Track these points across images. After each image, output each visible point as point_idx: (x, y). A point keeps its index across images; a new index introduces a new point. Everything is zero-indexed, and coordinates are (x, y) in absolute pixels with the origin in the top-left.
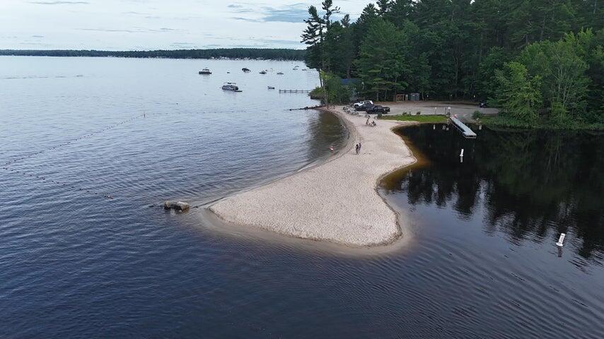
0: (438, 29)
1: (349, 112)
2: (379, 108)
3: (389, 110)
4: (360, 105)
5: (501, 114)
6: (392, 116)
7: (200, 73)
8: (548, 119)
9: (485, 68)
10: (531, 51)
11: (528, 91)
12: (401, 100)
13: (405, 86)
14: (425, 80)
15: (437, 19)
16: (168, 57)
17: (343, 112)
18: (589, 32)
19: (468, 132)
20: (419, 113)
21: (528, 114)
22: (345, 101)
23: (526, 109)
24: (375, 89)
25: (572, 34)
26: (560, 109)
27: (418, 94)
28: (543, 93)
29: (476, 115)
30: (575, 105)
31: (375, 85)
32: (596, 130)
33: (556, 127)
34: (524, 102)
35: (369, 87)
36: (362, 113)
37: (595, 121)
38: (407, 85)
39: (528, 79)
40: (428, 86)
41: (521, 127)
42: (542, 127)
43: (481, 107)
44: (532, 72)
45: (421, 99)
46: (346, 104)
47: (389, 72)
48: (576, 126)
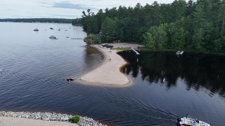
0: (125, 20)
1: (101, 47)
2: (110, 46)
3: (113, 47)
4: (104, 45)
5: (145, 47)
6: (115, 48)
7: (34, 30)
8: (158, 48)
9: (140, 33)
10: (152, 29)
11: (152, 41)
12: (115, 42)
13: (116, 38)
14: (122, 36)
15: (124, 17)
16: (13, 21)
17: (98, 47)
18: (167, 24)
19: (137, 53)
20: (122, 47)
21: (153, 47)
22: (98, 43)
23: (152, 46)
24: (107, 39)
25: (162, 24)
26: (160, 45)
27: (120, 40)
28: (156, 41)
29: (138, 48)
30: (164, 44)
31: (107, 38)
32: (170, 51)
33: (160, 51)
34: (151, 44)
35: (105, 38)
36: (105, 47)
37: (169, 49)
38: (117, 38)
39: (152, 37)
40: (123, 38)
41: (151, 51)
42: (156, 51)
43: (139, 44)
44: (153, 35)
45: (121, 42)
46: (98, 44)
47: (111, 34)
48: (165, 50)
